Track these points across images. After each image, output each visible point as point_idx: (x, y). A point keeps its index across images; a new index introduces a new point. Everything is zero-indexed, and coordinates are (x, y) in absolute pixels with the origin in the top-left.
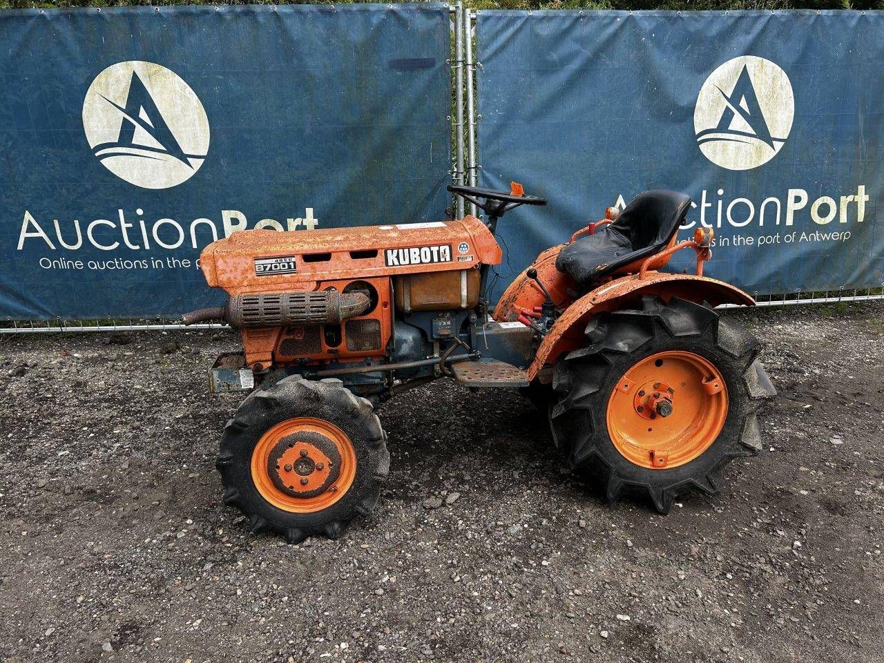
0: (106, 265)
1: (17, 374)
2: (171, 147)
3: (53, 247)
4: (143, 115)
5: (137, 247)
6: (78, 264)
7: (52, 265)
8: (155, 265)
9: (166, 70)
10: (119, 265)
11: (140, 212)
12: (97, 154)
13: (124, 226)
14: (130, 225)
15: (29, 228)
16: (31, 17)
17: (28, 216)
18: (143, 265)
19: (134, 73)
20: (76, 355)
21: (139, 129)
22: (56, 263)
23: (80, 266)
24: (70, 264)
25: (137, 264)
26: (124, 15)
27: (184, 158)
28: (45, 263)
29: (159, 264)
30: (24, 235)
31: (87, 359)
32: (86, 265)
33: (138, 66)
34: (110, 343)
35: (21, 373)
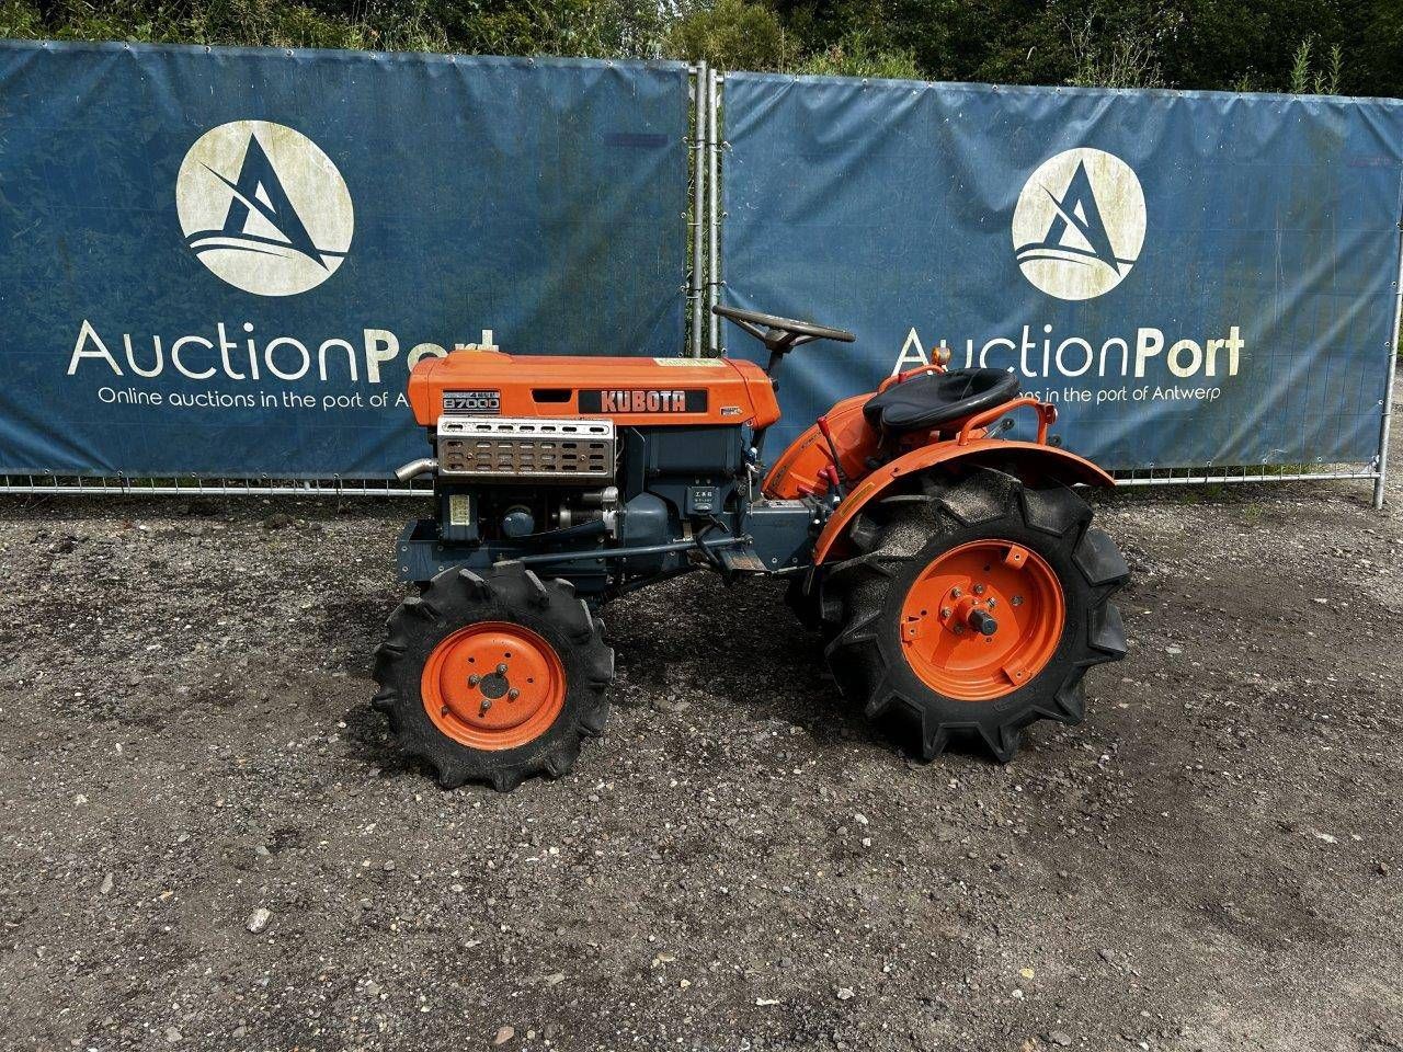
0: (194, 400)
1: (62, 551)
2: (299, 239)
3: (120, 373)
4: (261, 194)
5: (242, 377)
6: (154, 398)
7: (117, 398)
8: (265, 402)
9: (297, 135)
10: (214, 401)
11: (249, 327)
12: (193, 246)
13: (225, 346)
14: (234, 345)
15: (87, 344)
16: (111, 53)
17: (87, 328)
18: (248, 402)
19: (253, 136)
20: (142, 527)
21: (254, 213)
22: (123, 396)
23: (158, 401)
24: (143, 396)
25: (240, 400)
26: (243, 57)
27: (315, 254)
28: (107, 395)
29: (271, 400)
30: (79, 353)
31: (159, 534)
32: (165, 399)
33: (258, 128)
34: (189, 513)
35: (67, 548)
